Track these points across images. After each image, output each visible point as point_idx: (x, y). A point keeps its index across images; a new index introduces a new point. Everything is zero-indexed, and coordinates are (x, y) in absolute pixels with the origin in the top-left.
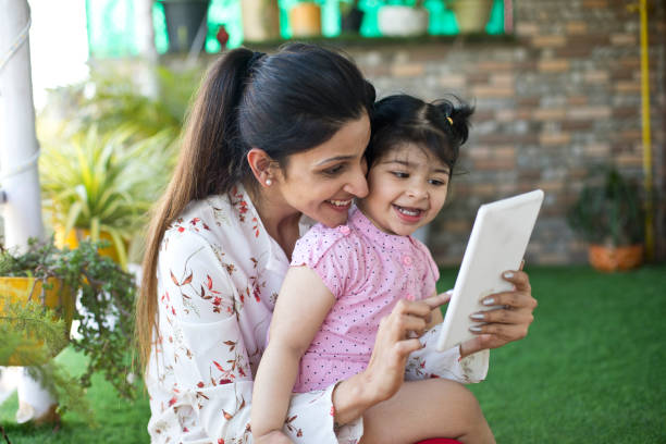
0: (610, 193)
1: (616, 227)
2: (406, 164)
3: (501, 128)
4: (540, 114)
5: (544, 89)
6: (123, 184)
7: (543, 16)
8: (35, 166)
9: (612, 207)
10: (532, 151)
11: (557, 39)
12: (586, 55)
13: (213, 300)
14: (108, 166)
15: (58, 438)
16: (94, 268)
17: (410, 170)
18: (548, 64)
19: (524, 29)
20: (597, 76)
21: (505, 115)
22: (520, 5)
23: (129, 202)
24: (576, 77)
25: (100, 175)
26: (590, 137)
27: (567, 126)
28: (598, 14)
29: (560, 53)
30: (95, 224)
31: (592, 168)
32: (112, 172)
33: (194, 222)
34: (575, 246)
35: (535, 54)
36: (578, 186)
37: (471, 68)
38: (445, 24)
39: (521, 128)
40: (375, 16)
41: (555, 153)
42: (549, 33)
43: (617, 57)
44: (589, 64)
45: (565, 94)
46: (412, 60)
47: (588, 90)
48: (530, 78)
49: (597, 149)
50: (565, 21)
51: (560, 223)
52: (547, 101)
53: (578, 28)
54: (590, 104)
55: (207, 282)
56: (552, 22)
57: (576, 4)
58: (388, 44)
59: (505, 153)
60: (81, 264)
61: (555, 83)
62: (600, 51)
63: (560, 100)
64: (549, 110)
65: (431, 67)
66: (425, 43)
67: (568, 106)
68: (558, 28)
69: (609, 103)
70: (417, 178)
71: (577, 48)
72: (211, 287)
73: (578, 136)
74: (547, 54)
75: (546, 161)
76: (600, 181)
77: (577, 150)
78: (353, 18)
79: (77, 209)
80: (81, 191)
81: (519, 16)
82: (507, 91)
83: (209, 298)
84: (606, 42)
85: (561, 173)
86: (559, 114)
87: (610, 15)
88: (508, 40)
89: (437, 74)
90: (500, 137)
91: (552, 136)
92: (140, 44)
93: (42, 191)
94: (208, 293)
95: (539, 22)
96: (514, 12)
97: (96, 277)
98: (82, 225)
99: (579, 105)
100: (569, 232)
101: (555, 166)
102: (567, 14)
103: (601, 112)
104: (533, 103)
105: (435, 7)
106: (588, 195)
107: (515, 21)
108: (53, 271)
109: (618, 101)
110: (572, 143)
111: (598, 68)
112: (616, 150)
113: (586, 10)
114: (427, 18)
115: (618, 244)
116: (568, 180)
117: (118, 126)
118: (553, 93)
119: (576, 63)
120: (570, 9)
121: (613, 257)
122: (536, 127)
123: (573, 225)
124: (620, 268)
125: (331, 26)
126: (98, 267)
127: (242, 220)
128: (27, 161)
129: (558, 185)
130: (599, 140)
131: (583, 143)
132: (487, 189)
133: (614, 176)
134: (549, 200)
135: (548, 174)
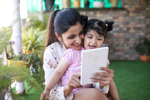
0: (145, 44)
1: (147, 52)
2: (91, 35)
3: (120, 29)
4: (129, 26)
5: (130, 20)
7: (130, 4)
8: (20, 36)
9: (146, 47)
10: (127, 34)
11: (133, 9)
12: (140, 13)
13: (50, 65)
14: (35, 35)
16: (35, 59)
17: (92, 36)
18: (131, 15)
19: (126, 7)
20: (142, 17)
21: (121, 26)
22: (125, 1)
23: (41, 44)
24: (138, 18)
25: (34, 37)
26: (141, 31)
27: (135, 29)
28: (143, 3)
29: (134, 12)
30: (33, 49)
31: (141, 38)
32: (36, 38)
33: (50, 47)
34: (137, 56)
35: (128, 12)
36: (138, 42)
37: (114, 15)
38: (108, 5)
39: (125, 29)
40: (92, 3)
41: (133, 34)
42: (132, 7)
43: (147, 13)
44: (140, 15)
45: (135, 21)
46: (101, 13)
47: (140, 20)
48: (127, 18)
49: (142, 34)
50: (135, 5)
51: (134, 50)
52: (131, 23)
53: (138, 6)
54: (140, 24)
56: (132, 5)
57: (138, 1)
58: (95, 10)
59: (121, 35)
61: (133, 19)
62: (143, 12)
63: (134, 23)
64: (132, 25)
65: (105, 15)
66: (103, 10)
67: (136, 24)
68: (134, 7)
69: (145, 23)
70: (94, 38)
71: (138, 11)
72: (50, 62)
73: (138, 31)
74: (131, 12)
75: (131, 36)
76: (143, 41)
77: (138, 34)
78: (87, 4)
79: (29, 46)
80: (30, 42)
81: (125, 4)
82: (122, 21)
83: (49, 64)
84: (144, 10)
85: (134, 39)
86: (134, 26)
87: (145, 3)
88: (122, 9)
89: (106, 17)
90: (120, 31)
91: (132, 31)
92: (39, 9)
93: (22, 42)
95: (129, 5)
96: (124, 3)
98: (30, 49)
99: (138, 24)
100: (136, 53)
101: (132, 37)
102: (136, 3)
103: (143, 25)
104: (128, 23)
105: (106, 1)
106: (140, 44)
107: (124, 5)
109: (147, 23)
110: (136, 32)
111: (143, 15)
112: (146, 34)
113: (140, 2)
114: (104, 4)
115: (147, 55)
116: (136, 41)
117: (37, 28)
118: (132, 21)
119: (138, 14)
120: (136, 2)
121: (146, 58)
122: (128, 29)
123: (136, 51)
124: (147, 61)
125: (82, 6)
127: (62, 47)
129: (133, 42)
130: (143, 32)
131: (139, 32)
132: (117, 43)
133: (146, 40)
134: (131, 45)
135: (131, 39)
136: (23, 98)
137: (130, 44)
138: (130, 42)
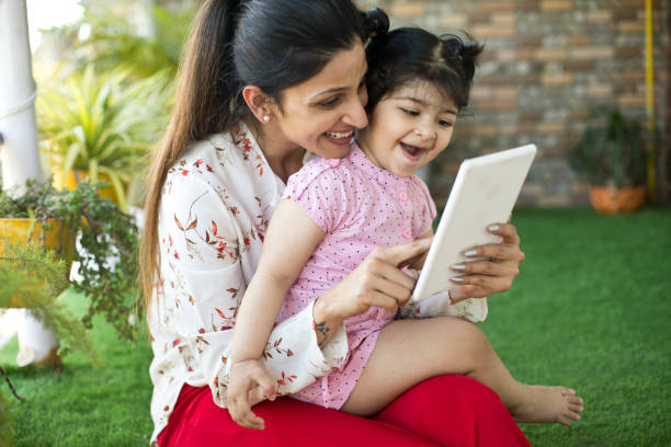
0: (612, 135)
1: (619, 169)
3: (502, 69)
4: (541, 55)
5: (547, 29)
6: (121, 125)
8: (32, 107)
9: (614, 148)
10: (533, 92)
14: (106, 106)
15: (60, 380)
16: (94, 208)
17: (421, 109)
18: (550, 3)
20: (600, 16)
21: (506, 56)
23: (128, 144)
24: (579, 17)
25: (98, 116)
26: (592, 78)
27: (569, 66)
30: (93, 165)
31: (595, 109)
32: (110, 113)
33: (197, 165)
34: (576, 188)
36: (580, 127)
37: (471, 6)
39: (523, 68)
41: (557, 94)
44: (592, 3)
45: (568, 33)
47: (591, 30)
48: (532, 18)
49: (599, 90)
51: (561, 164)
52: (549, 41)
54: (591, 44)
55: (212, 227)
59: (506, 94)
60: (80, 205)
61: (558, 23)
63: (563, 40)
64: (552, 50)
65: (431, 6)
67: (570, 46)
69: (611, 43)
70: (426, 117)
72: (215, 232)
73: (580, 77)
75: (548, 102)
76: (602, 122)
77: (579, 91)
79: (74, 150)
80: (79, 132)
82: (509, 31)
83: (214, 243)
85: (563, 114)
86: (561, 54)
90: (502, 78)
91: (554, 77)
93: (39, 133)
94: (212, 238)
97: (96, 218)
98: (80, 166)
99: (580, 45)
100: (570, 174)
101: (557, 107)
103: (604, 52)
104: (535, 43)
106: (590, 136)
108: (52, 212)
109: (622, 41)
110: (574, 83)
111: (601, 7)
112: (619, 90)
115: (620, 186)
116: (570, 120)
117: (115, 67)
118: (556, 33)
119: (580, 2)
121: (613, 199)
122: (538, 68)
123: (574, 167)
124: (621, 210)
126: (98, 208)
127: (246, 158)
128: (25, 102)
129: (559, 127)
130: (602, 81)
131: (586, 83)
132: (489, 131)
133: (616, 117)
134: (551, 141)
135: (550, 115)
136: (50, 383)
137: (545, 135)
138: (543, 128)
